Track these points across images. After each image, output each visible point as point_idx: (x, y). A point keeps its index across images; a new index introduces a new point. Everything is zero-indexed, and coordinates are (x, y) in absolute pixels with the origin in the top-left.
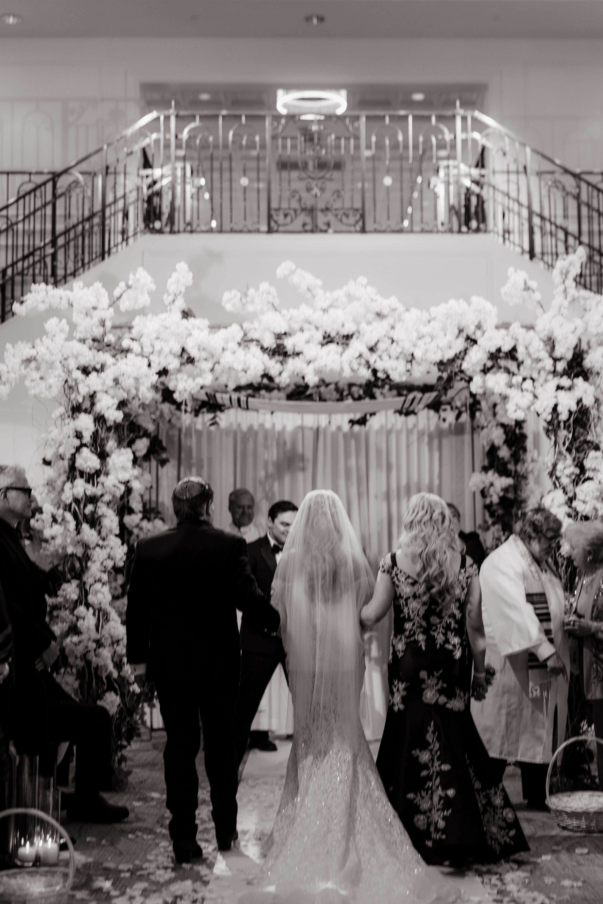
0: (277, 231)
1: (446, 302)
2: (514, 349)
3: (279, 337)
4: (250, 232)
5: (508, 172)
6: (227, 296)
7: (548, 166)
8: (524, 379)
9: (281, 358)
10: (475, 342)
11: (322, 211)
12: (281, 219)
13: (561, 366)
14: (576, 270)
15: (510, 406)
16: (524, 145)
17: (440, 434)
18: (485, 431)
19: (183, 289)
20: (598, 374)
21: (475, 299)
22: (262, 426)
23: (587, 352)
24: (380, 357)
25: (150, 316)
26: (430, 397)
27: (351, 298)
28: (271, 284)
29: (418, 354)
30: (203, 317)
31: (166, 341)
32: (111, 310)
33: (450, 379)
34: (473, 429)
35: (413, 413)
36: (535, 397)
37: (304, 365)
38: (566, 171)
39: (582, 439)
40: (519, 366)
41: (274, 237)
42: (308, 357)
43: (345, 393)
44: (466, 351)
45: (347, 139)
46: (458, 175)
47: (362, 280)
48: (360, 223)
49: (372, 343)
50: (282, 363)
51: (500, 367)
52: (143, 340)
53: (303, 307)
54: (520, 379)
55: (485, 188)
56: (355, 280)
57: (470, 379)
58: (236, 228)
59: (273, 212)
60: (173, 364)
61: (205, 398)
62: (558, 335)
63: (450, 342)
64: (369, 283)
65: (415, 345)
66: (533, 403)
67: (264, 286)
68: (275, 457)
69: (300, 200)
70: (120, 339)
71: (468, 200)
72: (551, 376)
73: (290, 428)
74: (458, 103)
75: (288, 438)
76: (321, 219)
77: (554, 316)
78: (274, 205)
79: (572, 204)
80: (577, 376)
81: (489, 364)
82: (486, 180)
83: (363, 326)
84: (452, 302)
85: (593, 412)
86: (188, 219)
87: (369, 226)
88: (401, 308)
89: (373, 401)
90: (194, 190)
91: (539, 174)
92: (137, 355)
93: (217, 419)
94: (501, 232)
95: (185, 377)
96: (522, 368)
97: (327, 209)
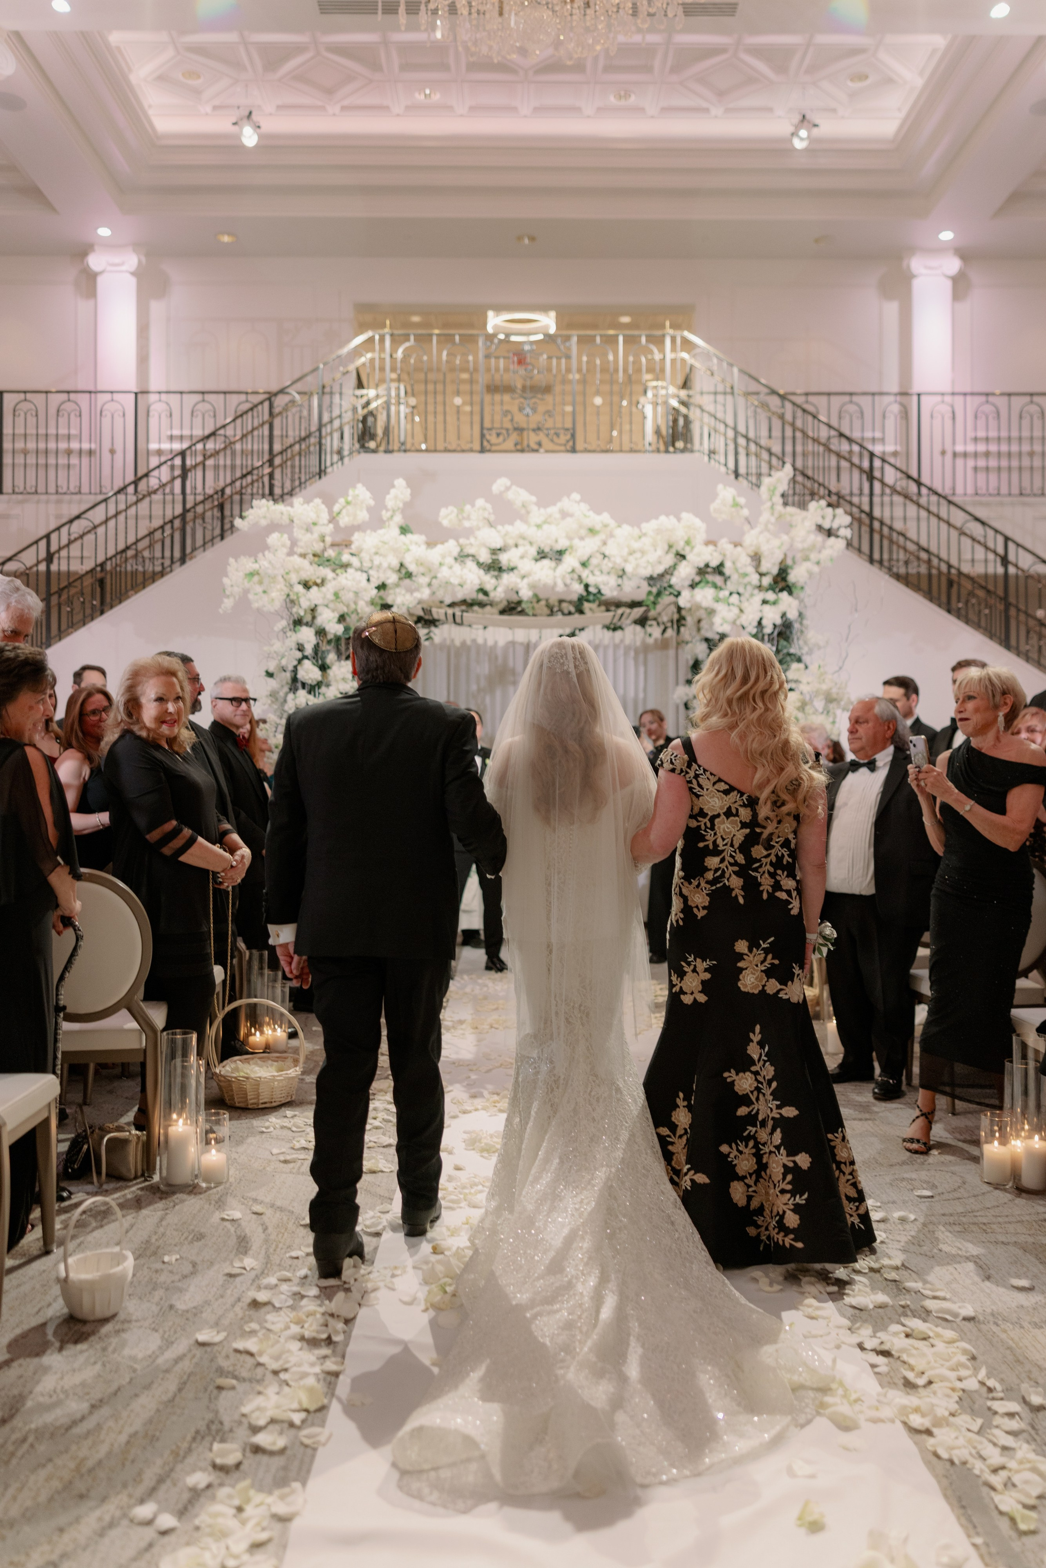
0: (489, 451)
1: (657, 518)
2: (722, 565)
3: (494, 551)
4: (463, 451)
5: (715, 393)
6: (443, 512)
7: (753, 387)
8: (731, 594)
9: (496, 573)
10: (683, 557)
11: (534, 430)
12: (493, 439)
13: (767, 581)
14: (783, 486)
15: (717, 620)
16: (731, 365)
17: (645, 649)
18: (690, 645)
19: (401, 505)
20: (802, 588)
21: (685, 515)
22: (474, 641)
23: (792, 568)
24: (592, 572)
25: (368, 532)
26: (638, 612)
27: (564, 514)
28: (487, 501)
29: (629, 569)
30: (421, 533)
31: (385, 556)
32: (331, 526)
33: (659, 594)
34: (678, 644)
35: (621, 628)
36: (741, 611)
37: (519, 580)
38: (773, 392)
39: (785, 651)
40: (725, 581)
41: (487, 456)
42: (523, 572)
43: (555, 609)
44: (674, 567)
45: (559, 358)
46: (667, 395)
47: (576, 496)
48: (571, 443)
49: (585, 558)
50: (497, 577)
51: (707, 582)
52: (363, 555)
53: (518, 523)
54: (727, 593)
55: (692, 408)
56: (568, 496)
57: (679, 594)
58: (450, 447)
59: (485, 432)
60: (392, 578)
61: (421, 613)
62: (765, 549)
63: (660, 557)
64: (583, 500)
65: (626, 561)
66: (739, 617)
67: (480, 502)
68: (487, 671)
69: (512, 420)
70: (340, 554)
71: (675, 421)
72: (756, 591)
73: (501, 643)
74: (668, 323)
75: (499, 652)
76: (532, 439)
77: (761, 532)
78: (487, 424)
79: (777, 424)
80: (781, 590)
81: (697, 579)
82: (692, 400)
83: (576, 542)
84: (663, 518)
85: (796, 626)
86: (402, 439)
87: (580, 446)
88: (612, 523)
89: (582, 616)
90: (408, 410)
91: (747, 394)
92: (357, 570)
93: (432, 635)
94: (706, 452)
95: (403, 592)
96: (728, 583)
97: (539, 429)
